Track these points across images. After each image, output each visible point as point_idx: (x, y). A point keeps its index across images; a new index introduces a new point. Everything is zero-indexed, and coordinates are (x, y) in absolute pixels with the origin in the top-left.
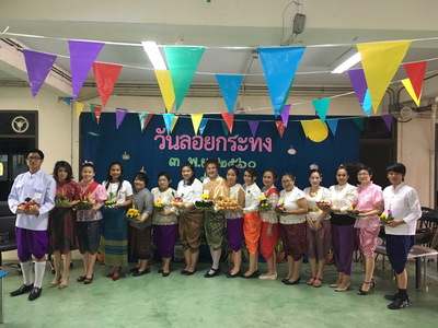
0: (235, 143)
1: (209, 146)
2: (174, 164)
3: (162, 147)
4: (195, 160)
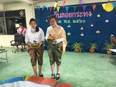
0: (78, 14)
1: (70, 16)
2: (60, 22)
4: (66, 21)
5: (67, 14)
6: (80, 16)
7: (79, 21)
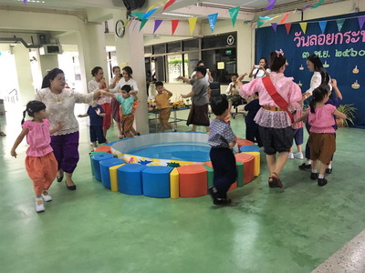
0: (349, 37)
1: (330, 41)
2: (305, 57)
3: (299, 45)
4: (319, 53)
5: (322, 37)
6: (354, 41)
7: (349, 53)
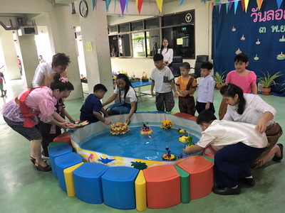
2: (262, 31)
4: (276, 28)
5: (280, 12)
